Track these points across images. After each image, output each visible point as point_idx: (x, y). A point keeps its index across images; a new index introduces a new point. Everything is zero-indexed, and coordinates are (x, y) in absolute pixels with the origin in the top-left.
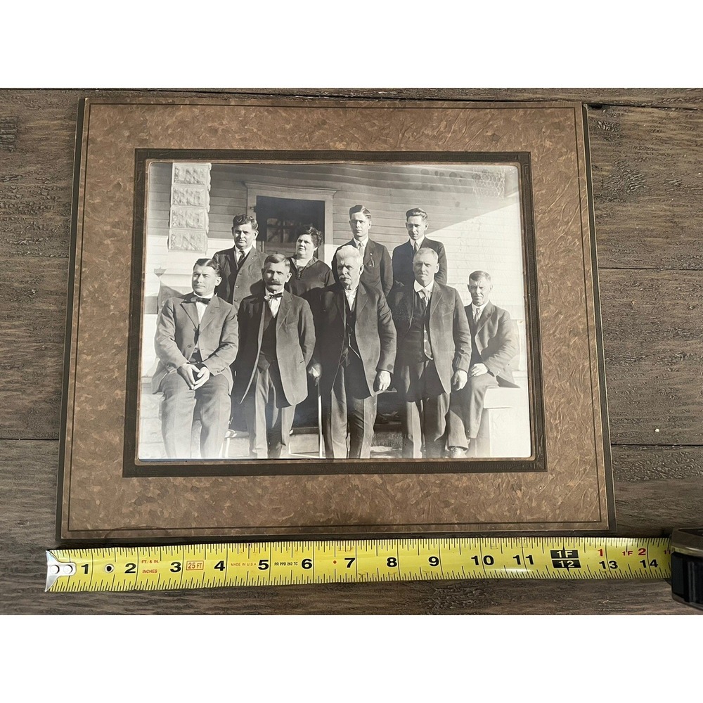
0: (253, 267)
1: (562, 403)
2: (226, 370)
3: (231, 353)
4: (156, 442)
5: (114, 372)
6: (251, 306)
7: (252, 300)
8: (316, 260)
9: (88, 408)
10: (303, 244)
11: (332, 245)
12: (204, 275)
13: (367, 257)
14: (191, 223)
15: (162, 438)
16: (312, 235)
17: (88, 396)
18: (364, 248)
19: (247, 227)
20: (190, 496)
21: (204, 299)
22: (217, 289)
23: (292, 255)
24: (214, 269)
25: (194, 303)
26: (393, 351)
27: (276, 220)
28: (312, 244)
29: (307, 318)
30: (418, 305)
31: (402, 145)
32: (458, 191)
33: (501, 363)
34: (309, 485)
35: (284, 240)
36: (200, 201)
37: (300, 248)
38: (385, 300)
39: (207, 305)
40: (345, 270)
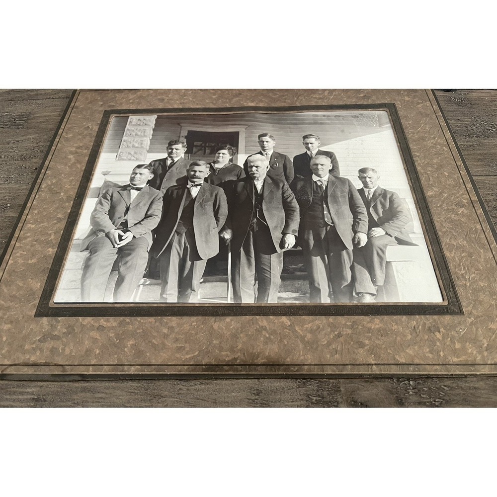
0: (180, 168)
1: (463, 257)
2: (147, 234)
3: (154, 222)
4: (74, 288)
5: (51, 236)
6: (175, 192)
7: (176, 187)
8: (231, 163)
9: (20, 261)
10: (221, 155)
11: (244, 155)
12: (141, 174)
14: (136, 145)
15: (80, 285)
16: (228, 150)
17: (23, 253)
18: (270, 156)
19: (179, 146)
20: (94, 334)
21: (137, 188)
22: (149, 182)
24: (149, 170)
25: (129, 190)
26: (297, 220)
27: (201, 143)
28: (228, 155)
29: (221, 199)
30: (317, 189)
31: (297, 103)
32: (342, 124)
33: (398, 228)
34: (216, 326)
35: (206, 153)
36: (146, 134)
37: (218, 157)
38: (288, 186)
39: (139, 192)
40: (254, 169)
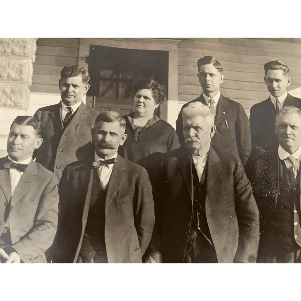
0: (82, 126)
2: (40, 258)
6: (76, 175)
7: (77, 167)
8: (158, 119)
10: (142, 100)
11: (177, 102)
12: (23, 136)
13: (219, 116)
14: (13, 75)
16: (153, 90)
18: (215, 105)
19: (77, 79)
21: (19, 165)
22: (36, 153)
23: (128, 113)
24: (35, 128)
25: (8, 170)
26: (255, 237)
27: (111, 72)
28: (153, 100)
29: (145, 190)
30: (285, 177)
35: (120, 95)
36: (26, 51)
37: (138, 104)
38: (243, 169)
39: (22, 173)
40: (192, 132)
